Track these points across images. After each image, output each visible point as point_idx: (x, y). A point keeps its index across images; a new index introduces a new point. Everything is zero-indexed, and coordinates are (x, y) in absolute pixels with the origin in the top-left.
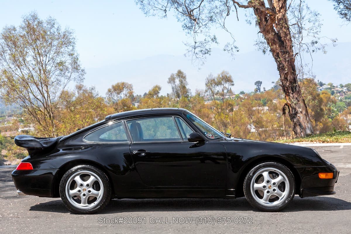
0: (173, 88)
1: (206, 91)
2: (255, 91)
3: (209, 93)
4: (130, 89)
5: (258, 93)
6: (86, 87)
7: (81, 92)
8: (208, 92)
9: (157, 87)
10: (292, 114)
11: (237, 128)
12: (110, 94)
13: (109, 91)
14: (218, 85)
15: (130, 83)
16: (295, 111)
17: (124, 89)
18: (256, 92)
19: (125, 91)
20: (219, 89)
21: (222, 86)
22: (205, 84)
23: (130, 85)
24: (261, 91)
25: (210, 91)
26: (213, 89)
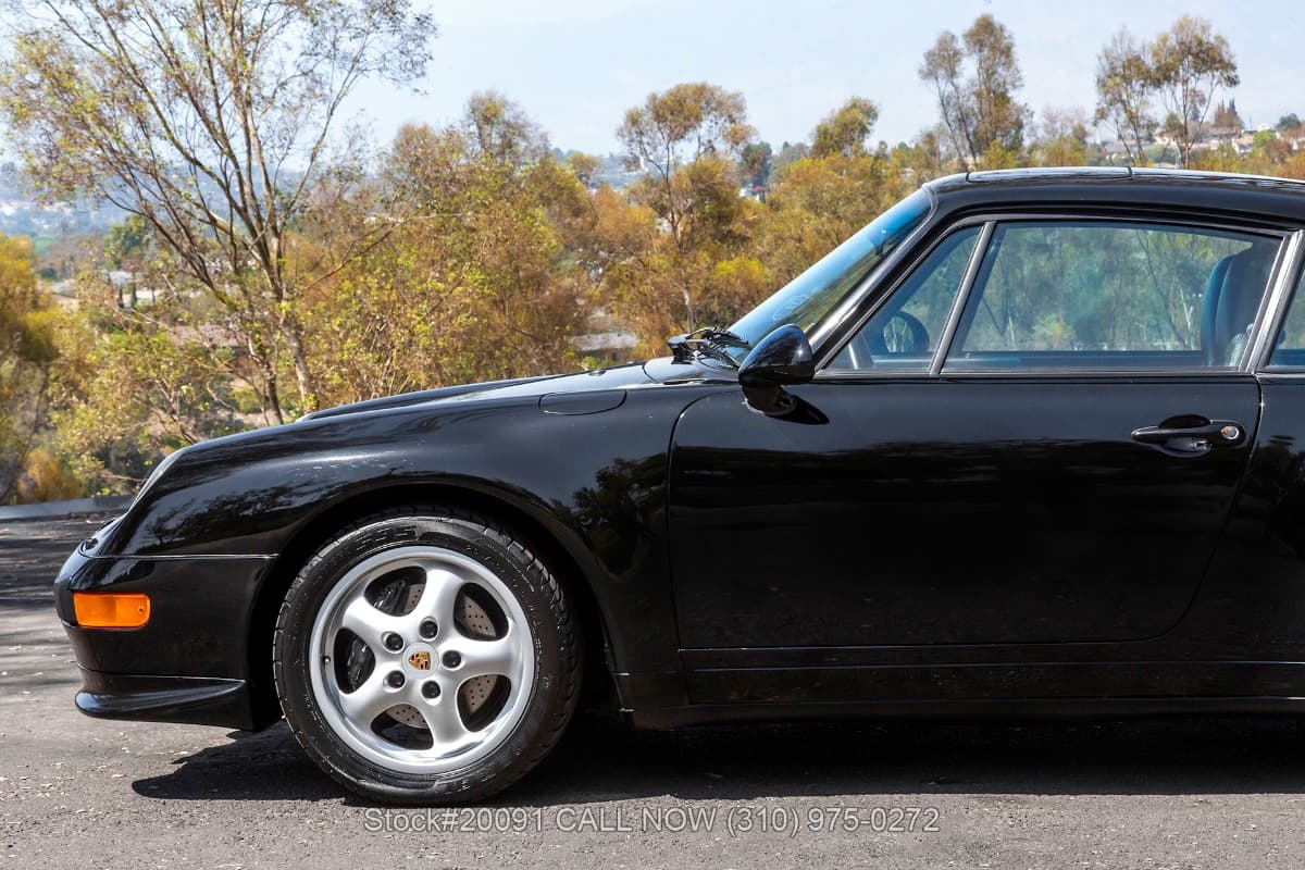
0: (945, 103)
1: (1102, 115)
3: (1117, 122)
4: (730, 116)
6: (521, 109)
8: (1111, 119)
9: (855, 105)
12: (634, 133)
13: (634, 119)
14: (1157, 83)
17: (704, 116)
19: (707, 128)
20: (1160, 104)
21: (1180, 88)
22: (1095, 79)
23: (735, 96)
25: (1118, 114)
26: (1133, 103)
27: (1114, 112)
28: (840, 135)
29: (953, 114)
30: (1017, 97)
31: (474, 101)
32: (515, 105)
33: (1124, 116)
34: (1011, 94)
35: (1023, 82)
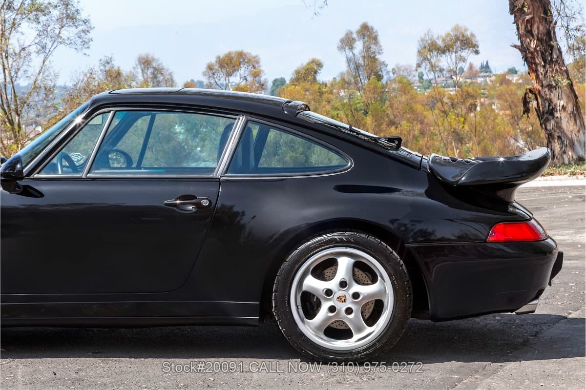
0: (349, 61)
1: (419, 65)
3: (426, 68)
4: (253, 66)
6: (161, 62)
8: (423, 67)
9: (313, 61)
10: (543, 112)
12: (211, 74)
13: (210, 67)
14: (444, 52)
15: (254, 54)
16: (549, 106)
17: (242, 66)
19: (243, 71)
20: (446, 61)
21: (454, 55)
22: (417, 50)
23: (254, 57)
25: (426, 65)
26: (433, 60)
27: (424, 64)
28: (305, 74)
29: (352, 66)
30: (381, 58)
31: (139, 58)
32: (158, 60)
33: (428, 66)
34: (378, 56)
35: (383, 51)
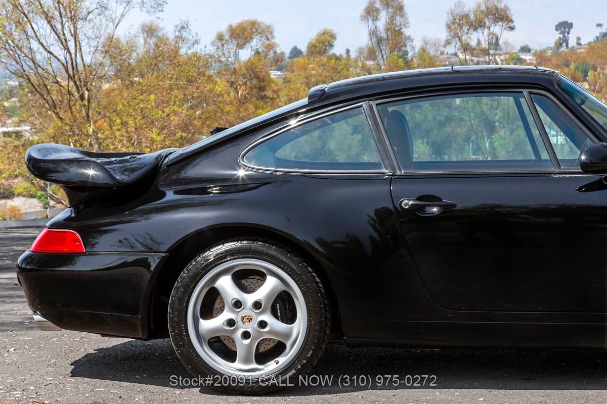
0: (371, 34)
1: (448, 43)
2: (556, 44)
3: (455, 47)
4: (267, 37)
5: (563, 49)
7: (152, 41)
8: (453, 45)
11: (518, 135)
12: (219, 45)
13: (220, 37)
15: (268, 23)
17: (254, 37)
18: (558, 49)
19: (255, 42)
21: (486, 31)
22: (445, 24)
23: (268, 27)
24: (570, 46)
25: (456, 43)
26: (463, 38)
27: (454, 42)
29: (374, 40)
30: (407, 31)
31: (143, 26)
32: (163, 29)
33: (459, 44)
34: (403, 30)
35: (410, 24)
